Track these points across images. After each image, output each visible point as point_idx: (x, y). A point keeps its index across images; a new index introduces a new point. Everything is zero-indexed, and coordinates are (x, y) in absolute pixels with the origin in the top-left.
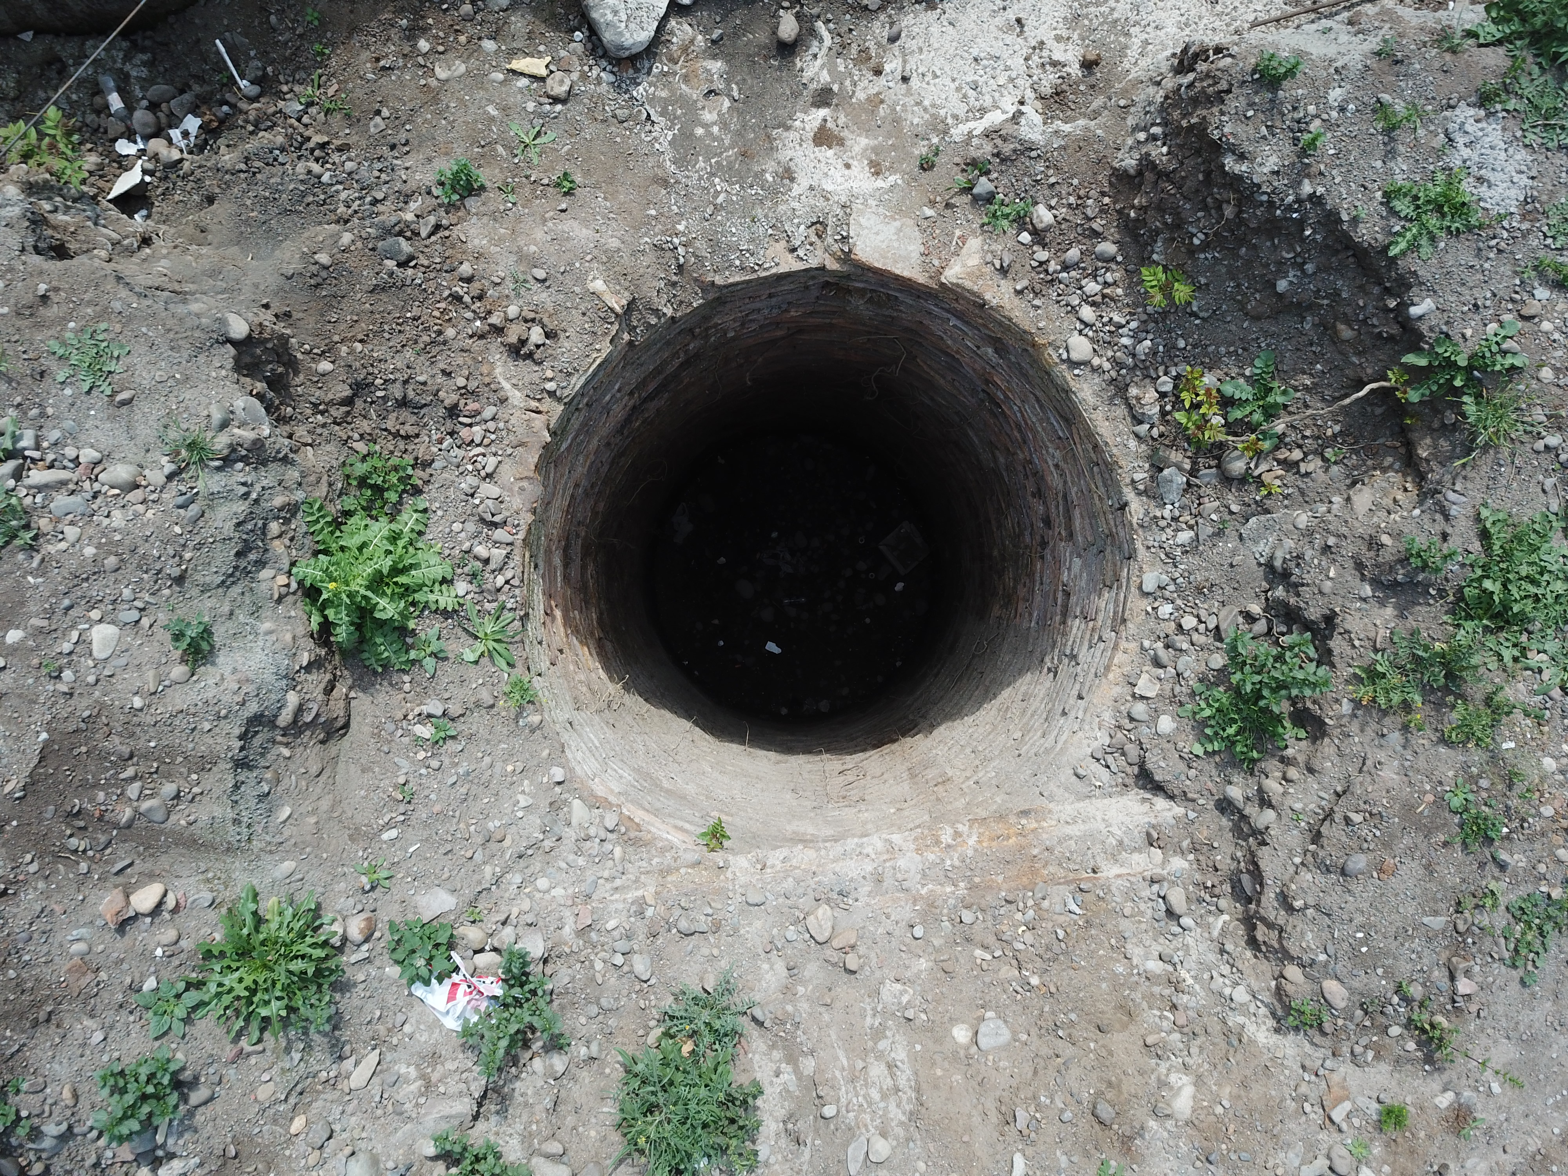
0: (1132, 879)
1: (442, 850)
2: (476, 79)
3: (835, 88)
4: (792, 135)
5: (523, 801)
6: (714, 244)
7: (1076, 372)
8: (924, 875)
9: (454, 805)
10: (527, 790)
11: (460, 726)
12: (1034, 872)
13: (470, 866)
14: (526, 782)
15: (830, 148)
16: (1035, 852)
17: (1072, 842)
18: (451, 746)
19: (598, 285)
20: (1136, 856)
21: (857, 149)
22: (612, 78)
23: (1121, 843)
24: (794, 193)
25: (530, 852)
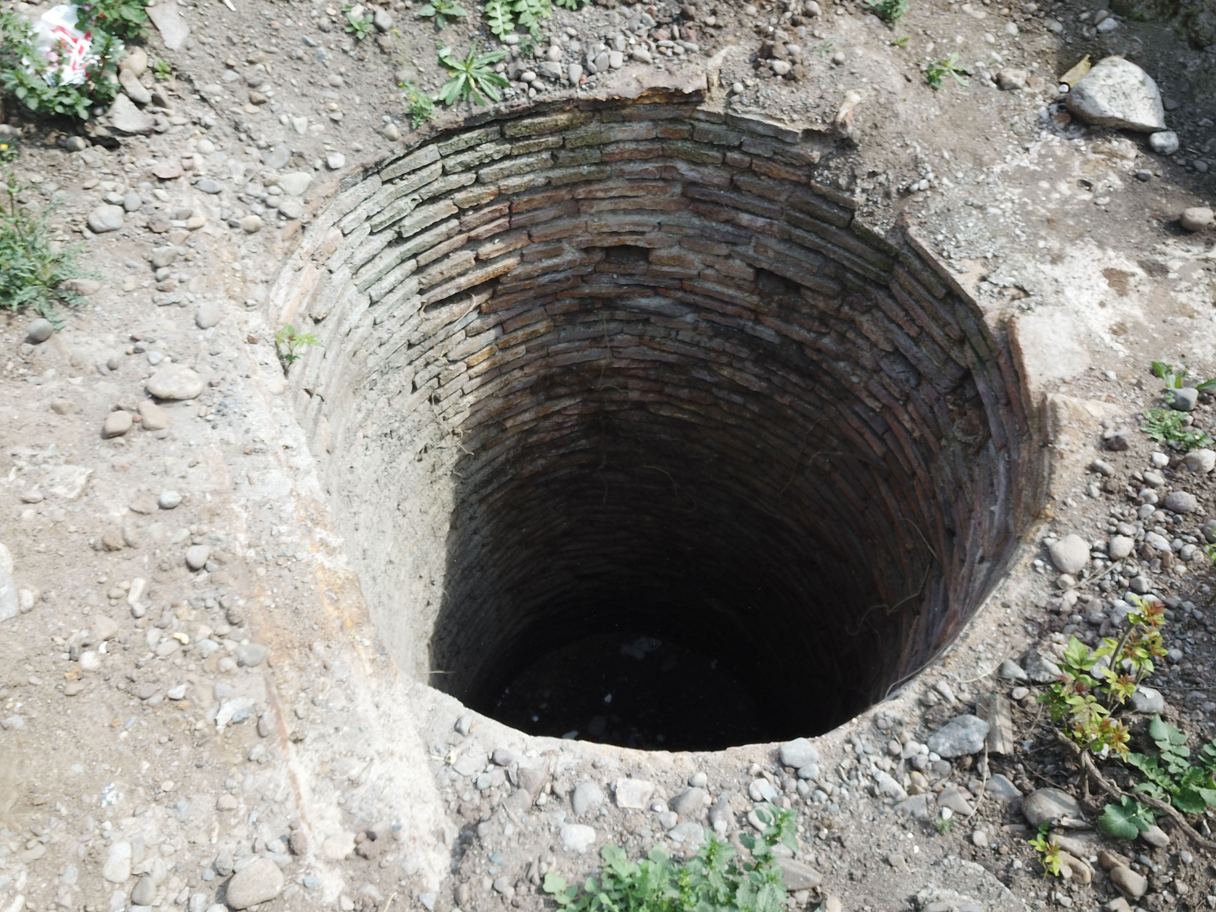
0: (290, 804)
1: (230, 34)
2: (979, 27)
3: (1171, 276)
4: (1098, 253)
5: (300, 122)
6: (946, 213)
7: (1039, 563)
8: (260, 505)
9: (283, 44)
10: (313, 128)
11: (370, 49)
12: (285, 648)
13: (219, 67)
14: (321, 127)
15: (1110, 285)
16: (319, 647)
17: (344, 702)
18: (347, 43)
19: (855, 98)
20: (335, 813)
21: (1126, 309)
22: (1045, 115)
23: (354, 783)
24: (1042, 267)
25: (243, 136)
